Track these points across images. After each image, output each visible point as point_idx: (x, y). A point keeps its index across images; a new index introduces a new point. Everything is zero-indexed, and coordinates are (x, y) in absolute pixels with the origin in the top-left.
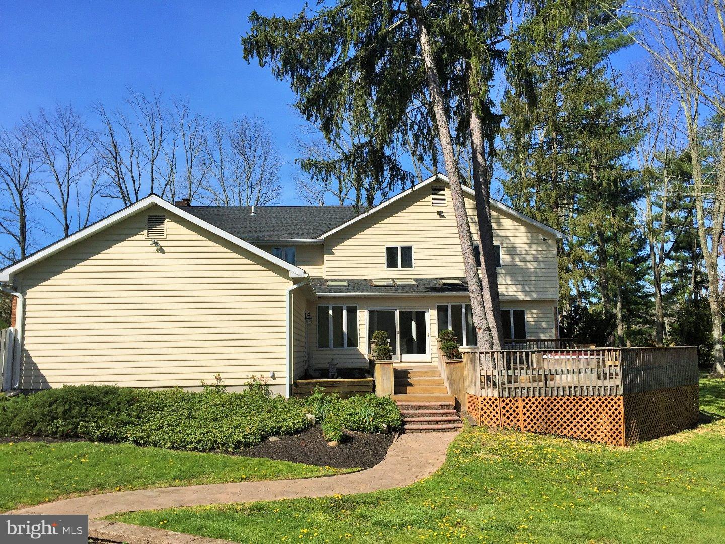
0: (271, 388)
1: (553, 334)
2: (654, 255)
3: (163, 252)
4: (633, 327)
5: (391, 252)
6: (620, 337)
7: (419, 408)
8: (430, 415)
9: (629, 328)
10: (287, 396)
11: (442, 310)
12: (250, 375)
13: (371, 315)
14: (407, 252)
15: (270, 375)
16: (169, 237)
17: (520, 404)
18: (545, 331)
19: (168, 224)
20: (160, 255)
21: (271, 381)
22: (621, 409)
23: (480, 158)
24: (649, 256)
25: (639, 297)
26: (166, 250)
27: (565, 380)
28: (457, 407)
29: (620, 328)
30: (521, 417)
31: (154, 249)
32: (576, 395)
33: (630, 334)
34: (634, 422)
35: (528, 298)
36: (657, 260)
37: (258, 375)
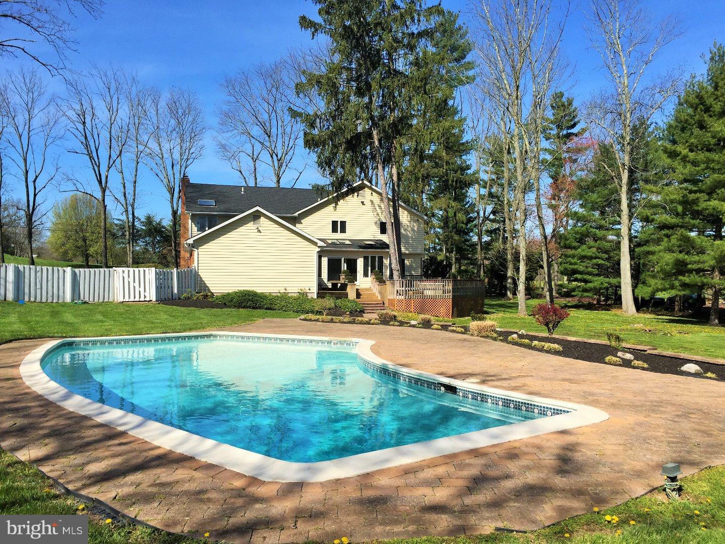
0: (308, 294)
1: (419, 272)
2: (479, 217)
3: (260, 232)
4: (462, 268)
5: (334, 223)
6: (453, 274)
7: (368, 304)
8: (373, 307)
9: (460, 267)
10: (316, 297)
11: (366, 259)
12: (300, 288)
13: (329, 260)
14: (343, 224)
15: (308, 288)
16: (263, 225)
17: (412, 301)
18: (415, 270)
19: (262, 219)
20: (259, 234)
21: (308, 291)
22: (451, 304)
23: (396, 188)
24: (475, 218)
25: (468, 246)
26: (262, 231)
27: (428, 293)
28: (384, 304)
29: (453, 267)
30: (412, 307)
31: (257, 230)
32: (433, 298)
33: (460, 272)
34: (455, 309)
35: (407, 252)
36: (481, 221)
37: (303, 288)
